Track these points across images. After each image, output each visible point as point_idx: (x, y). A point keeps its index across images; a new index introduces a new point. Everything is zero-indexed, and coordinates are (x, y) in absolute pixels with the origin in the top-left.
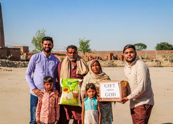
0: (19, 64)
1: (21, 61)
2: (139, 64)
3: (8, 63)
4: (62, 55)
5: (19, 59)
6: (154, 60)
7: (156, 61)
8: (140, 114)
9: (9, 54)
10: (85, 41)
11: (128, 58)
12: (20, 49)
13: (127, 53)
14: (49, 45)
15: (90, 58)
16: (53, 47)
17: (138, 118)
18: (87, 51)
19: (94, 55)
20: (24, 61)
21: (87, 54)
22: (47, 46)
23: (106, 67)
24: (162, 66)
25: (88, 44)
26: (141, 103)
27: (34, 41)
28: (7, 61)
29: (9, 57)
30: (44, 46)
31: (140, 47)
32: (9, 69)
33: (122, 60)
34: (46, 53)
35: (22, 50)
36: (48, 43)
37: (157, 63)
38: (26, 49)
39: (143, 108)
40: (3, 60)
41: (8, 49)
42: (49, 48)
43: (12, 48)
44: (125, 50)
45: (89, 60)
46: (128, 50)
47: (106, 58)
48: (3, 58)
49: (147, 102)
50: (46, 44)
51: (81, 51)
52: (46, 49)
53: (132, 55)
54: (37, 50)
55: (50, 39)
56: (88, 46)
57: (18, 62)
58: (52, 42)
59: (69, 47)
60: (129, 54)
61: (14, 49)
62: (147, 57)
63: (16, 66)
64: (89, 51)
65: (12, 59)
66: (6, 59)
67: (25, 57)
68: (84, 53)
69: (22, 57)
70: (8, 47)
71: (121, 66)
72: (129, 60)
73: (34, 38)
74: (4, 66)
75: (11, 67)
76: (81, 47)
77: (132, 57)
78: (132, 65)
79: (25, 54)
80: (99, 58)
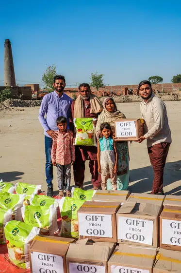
0: (31, 102)
1: (33, 100)
2: (156, 101)
3: (20, 102)
4: (74, 91)
5: (30, 98)
6: (171, 93)
7: (173, 94)
8: (157, 153)
9: (20, 93)
10: (97, 75)
11: (143, 95)
12: (30, 87)
13: (143, 89)
14: (61, 84)
15: (103, 93)
16: (65, 86)
17: (155, 157)
18: (100, 87)
19: (107, 91)
20: (35, 99)
21: (100, 89)
22: (59, 85)
23: (120, 102)
24: (179, 100)
25: (101, 79)
26: (158, 142)
27: (45, 78)
28: (19, 100)
29: (21, 96)
30: (56, 85)
31: (156, 80)
32: (21, 108)
33: (138, 95)
34: (59, 93)
35: (33, 88)
36: (60, 82)
37: (173, 96)
38: (37, 87)
39: (161, 146)
40: (15, 100)
41: (19, 88)
42: (61, 87)
43: (23, 87)
44: (140, 86)
45: (102, 96)
46: (143, 87)
47: (120, 92)
48: (15, 98)
49: (164, 140)
50: (58, 84)
51: (94, 86)
52: (58, 89)
53: (148, 91)
54: (48, 87)
55: (62, 78)
56: (101, 81)
57: (29, 101)
58: (64, 81)
59: (81, 85)
60: (144, 91)
61: (25, 88)
62: (163, 90)
63: (27, 105)
64: (102, 86)
65: (24, 98)
66: (18, 98)
67: (36, 95)
68: (97, 88)
69: (33, 95)
70: (19, 86)
71: (136, 101)
72: (145, 97)
73: (45, 75)
74: (16, 106)
75: (23, 107)
76: (93, 83)
77: (148, 94)
78: (148, 103)
79: (36, 92)
80: (113, 93)
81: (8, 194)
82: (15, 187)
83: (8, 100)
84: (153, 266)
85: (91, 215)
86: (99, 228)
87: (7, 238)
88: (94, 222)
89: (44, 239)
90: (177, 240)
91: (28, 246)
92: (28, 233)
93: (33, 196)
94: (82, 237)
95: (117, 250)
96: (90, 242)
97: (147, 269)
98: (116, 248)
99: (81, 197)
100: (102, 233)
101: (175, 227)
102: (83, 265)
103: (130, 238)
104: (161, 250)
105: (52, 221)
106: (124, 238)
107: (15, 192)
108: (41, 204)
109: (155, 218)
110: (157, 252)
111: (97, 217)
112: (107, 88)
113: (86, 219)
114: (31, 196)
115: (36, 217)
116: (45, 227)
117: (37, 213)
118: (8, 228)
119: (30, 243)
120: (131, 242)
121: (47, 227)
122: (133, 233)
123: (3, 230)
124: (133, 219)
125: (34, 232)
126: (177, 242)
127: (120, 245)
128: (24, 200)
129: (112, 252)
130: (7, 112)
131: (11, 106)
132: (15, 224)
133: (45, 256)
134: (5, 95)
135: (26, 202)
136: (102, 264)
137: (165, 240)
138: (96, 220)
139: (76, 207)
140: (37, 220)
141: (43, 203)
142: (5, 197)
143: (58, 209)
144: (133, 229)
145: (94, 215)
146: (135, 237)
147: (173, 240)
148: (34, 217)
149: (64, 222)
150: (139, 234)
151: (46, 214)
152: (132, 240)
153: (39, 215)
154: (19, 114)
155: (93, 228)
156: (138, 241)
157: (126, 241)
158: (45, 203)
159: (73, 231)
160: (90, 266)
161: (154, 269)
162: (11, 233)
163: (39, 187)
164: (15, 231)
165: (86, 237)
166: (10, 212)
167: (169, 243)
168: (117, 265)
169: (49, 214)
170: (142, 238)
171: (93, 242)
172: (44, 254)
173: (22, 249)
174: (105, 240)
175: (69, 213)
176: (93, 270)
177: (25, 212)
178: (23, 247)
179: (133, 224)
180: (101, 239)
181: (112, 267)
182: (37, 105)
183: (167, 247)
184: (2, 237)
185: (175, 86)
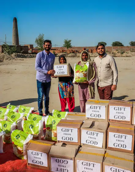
0: (28, 56)
1: (29, 54)
3: (21, 55)
4: (54, 50)
5: (27, 53)
7: (112, 53)
10: (68, 40)
11: (100, 52)
13: (100, 49)
15: (71, 51)
16: (51, 47)
18: (69, 47)
19: (74, 50)
20: (31, 54)
21: (69, 49)
22: (47, 46)
24: (116, 57)
25: (70, 43)
27: (37, 41)
29: (22, 51)
30: (46, 46)
32: (22, 59)
33: (91, 53)
34: (47, 52)
35: (29, 47)
36: (48, 44)
38: (32, 46)
40: (18, 54)
41: (21, 47)
42: (48, 47)
43: (23, 46)
45: (70, 52)
47: (81, 51)
48: (18, 52)
50: (47, 45)
51: (66, 47)
52: (47, 49)
53: (103, 50)
54: (38, 47)
55: (49, 42)
57: (27, 55)
58: (51, 43)
61: (25, 46)
63: (26, 57)
65: (23, 53)
66: (20, 53)
67: (31, 51)
69: (29, 51)
70: (21, 45)
73: (37, 39)
74: (19, 57)
75: (23, 58)
76: (65, 45)
79: (31, 50)
80: (77, 51)
81: (14, 113)
82: (18, 108)
83: (14, 54)
84: (103, 161)
85: (65, 128)
86: (69, 136)
87: (13, 141)
88: (67, 133)
89: (36, 142)
90: (117, 145)
91: (26, 146)
92: (25, 138)
93: (29, 114)
94: (59, 141)
95: (81, 150)
96: (64, 144)
97: (99, 163)
98: (80, 149)
99: (58, 116)
100: (72, 139)
101: (117, 137)
102: (60, 159)
103: (89, 143)
104: (107, 151)
105: (41, 131)
106: (85, 143)
107: (17, 111)
108: (33, 119)
109: (105, 131)
110: (105, 152)
111: (69, 130)
112: (73, 48)
113: (62, 130)
114: (28, 114)
115: (31, 128)
116: (36, 134)
117: (31, 125)
118: (13, 135)
119: (27, 144)
120: (89, 145)
121: (37, 134)
122: (91, 140)
123: (10, 135)
124: (91, 131)
125: (30, 138)
126: (118, 146)
127: (82, 147)
128: (24, 116)
129: (78, 151)
130: (14, 60)
131: (16, 57)
132: (18, 132)
133: (36, 153)
134: (13, 51)
136: (71, 159)
137: (110, 145)
138: (68, 131)
139: (55, 122)
140: (31, 129)
141: (35, 119)
142: (12, 115)
143: (44, 122)
144: (91, 138)
145: (67, 128)
146: (92, 142)
147: (115, 145)
148: (30, 127)
149: (47, 131)
150: (94, 140)
151: (37, 126)
152: (90, 144)
153: (33, 127)
154: (21, 62)
155: (66, 136)
156: (93, 145)
157: (86, 144)
158: (36, 119)
159: (53, 136)
160: (64, 160)
161: (104, 163)
162: (15, 138)
163: (32, 109)
164: (18, 136)
165: (61, 142)
166: (14, 124)
167: (113, 146)
168: (81, 160)
169: (39, 126)
170: (96, 143)
171: (66, 145)
172: (35, 152)
173: (22, 148)
174: (73, 144)
175: (51, 125)
176: (66, 162)
177: (24, 125)
178: (22, 146)
179: (91, 135)
180: (70, 143)
181: (77, 161)
182: (31, 57)
183: (111, 149)
184: (10, 139)
185: (113, 48)
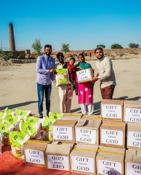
0: (25, 61)
1: (26, 59)
3: (18, 61)
5: (24, 58)
7: (111, 56)
9: (18, 55)
10: (66, 44)
11: (98, 56)
14: (49, 50)
15: (69, 55)
17: (107, 94)
18: (67, 51)
19: (72, 54)
20: (28, 59)
21: (67, 53)
24: (115, 59)
25: (68, 47)
27: (34, 46)
29: (19, 57)
30: (46, 51)
32: (19, 64)
33: (90, 56)
35: (26, 52)
37: (112, 57)
38: (29, 51)
42: (49, 52)
45: (69, 57)
46: (98, 51)
48: (15, 58)
52: (47, 53)
54: (35, 52)
57: (24, 60)
60: (99, 54)
61: (21, 52)
63: (23, 63)
65: (21, 58)
66: (17, 58)
67: (28, 56)
68: (65, 52)
69: (26, 57)
70: (18, 51)
71: (89, 60)
73: (33, 44)
74: (16, 63)
75: (20, 63)
76: (63, 49)
77: (101, 55)
78: (101, 61)
79: (28, 55)
80: (75, 55)
81: (11, 116)
82: (15, 112)
83: (11, 60)
84: (96, 155)
85: (60, 127)
86: (64, 135)
87: (11, 141)
88: (62, 132)
89: (33, 142)
91: (23, 146)
92: (23, 138)
93: (26, 117)
94: (55, 140)
95: (75, 147)
96: (60, 143)
98: (75, 146)
99: (54, 117)
100: (67, 137)
101: (109, 133)
102: (56, 156)
105: (38, 132)
106: (79, 140)
107: (15, 115)
108: (31, 122)
109: (97, 128)
110: (99, 148)
111: (64, 129)
112: (72, 52)
113: (57, 130)
114: (25, 117)
115: (28, 129)
116: (33, 135)
117: (28, 127)
118: (11, 135)
119: (24, 144)
120: (84, 143)
121: (35, 135)
122: (85, 137)
123: (8, 137)
124: (84, 129)
125: (27, 138)
126: (110, 142)
127: (77, 144)
128: (21, 119)
129: (72, 149)
130: (11, 66)
131: (13, 63)
132: (16, 133)
133: (33, 151)
134: (9, 57)
135: (22, 121)
136: (66, 156)
137: (103, 141)
139: (51, 123)
140: (29, 131)
141: (32, 121)
142: (9, 118)
143: (41, 124)
144: (85, 135)
145: (62, 127)
146: (86, 140)
147: (108, 141)
148: (27, 129)
149: (44, 132)
150: (88, 138)
151: (34, 127)
152: (84, 141)
153: (30, 128)
154: (18, 68)
155: (61, 135)
156: (88, 142)
157: (81, 142)
158: (33, 121)
159: (50, 137)
160: (59, 157)
161: (96, 157)
162: (13, 138)
163: (29, 112)
164: (16, 137)
165: (57, 140)
166: (12, 127)
167: (105, 143)
168: (75, 156)
170: (90, 140)
171: (62, 143)
173: (20, 148)
174: (68, 142)
175: (48, 127)
176: (61, 159)
177: (22, 127)
178: (20, 146)
179: (85, 132)
180: (66, 141)
181: (72, 157)
182: (28, 63)
183: (104, 145)
184: (8, 141)
185: (113, 51)
